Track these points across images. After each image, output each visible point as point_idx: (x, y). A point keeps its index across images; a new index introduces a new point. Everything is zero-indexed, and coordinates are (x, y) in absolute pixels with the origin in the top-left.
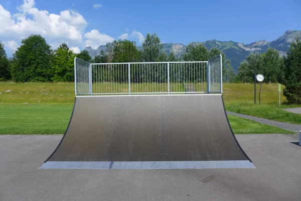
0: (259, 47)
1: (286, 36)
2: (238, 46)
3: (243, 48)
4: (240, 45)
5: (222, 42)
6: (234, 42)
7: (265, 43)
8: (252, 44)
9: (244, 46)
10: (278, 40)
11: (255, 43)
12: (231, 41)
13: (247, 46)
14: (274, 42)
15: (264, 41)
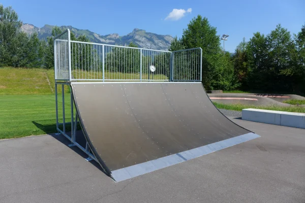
0: (113, 39)
1: (134, 33)
2: (94, 36)
3: (98, 38)
4: (96, 35)
5: (78, 30)
6: (90, 32)
7: (118, 37)
8: (106, 36)
9: (99, 37)
10: (128, 36)
11: (109, 35)
12: (87, 30)
13: (102, 37)
14: (125, 37)
15: (117, 35)
